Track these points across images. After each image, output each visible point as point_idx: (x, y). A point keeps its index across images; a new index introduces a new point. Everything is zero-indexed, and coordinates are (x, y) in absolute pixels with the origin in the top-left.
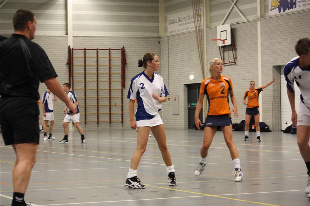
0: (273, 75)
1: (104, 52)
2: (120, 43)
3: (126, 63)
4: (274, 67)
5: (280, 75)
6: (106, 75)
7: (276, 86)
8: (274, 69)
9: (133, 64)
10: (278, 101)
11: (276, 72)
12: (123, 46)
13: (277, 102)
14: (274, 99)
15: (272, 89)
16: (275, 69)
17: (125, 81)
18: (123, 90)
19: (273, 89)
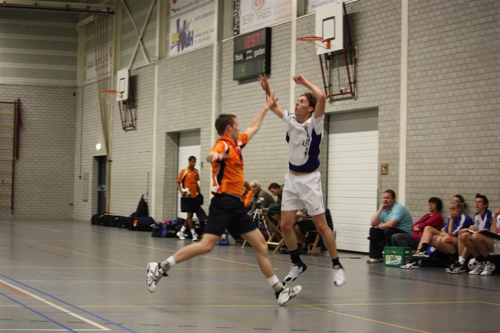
0: (166, 147)
1: (9, 107)
2: (14, 93)
3: (22, 123)
4: (169, 134)
5: (179, 146)
6: (10, 140)
7: (171, 163)
8: (169, 138)
9: (33, 124)
10: (173, 186)
11: (172, 141)
12: (17, 98)
13: (171, 188)
14: (165, 182)
15: (164, 167)
16: (171, 137)
17: (20, 149)
18: (16, 162)
19: (166, 168)
